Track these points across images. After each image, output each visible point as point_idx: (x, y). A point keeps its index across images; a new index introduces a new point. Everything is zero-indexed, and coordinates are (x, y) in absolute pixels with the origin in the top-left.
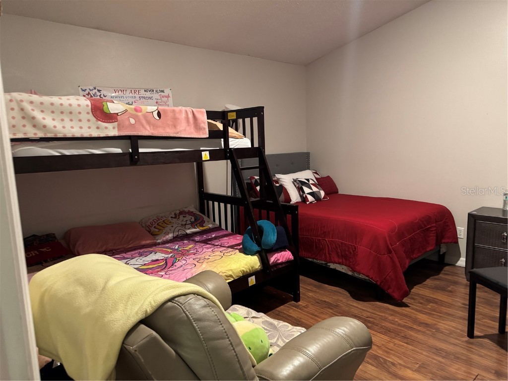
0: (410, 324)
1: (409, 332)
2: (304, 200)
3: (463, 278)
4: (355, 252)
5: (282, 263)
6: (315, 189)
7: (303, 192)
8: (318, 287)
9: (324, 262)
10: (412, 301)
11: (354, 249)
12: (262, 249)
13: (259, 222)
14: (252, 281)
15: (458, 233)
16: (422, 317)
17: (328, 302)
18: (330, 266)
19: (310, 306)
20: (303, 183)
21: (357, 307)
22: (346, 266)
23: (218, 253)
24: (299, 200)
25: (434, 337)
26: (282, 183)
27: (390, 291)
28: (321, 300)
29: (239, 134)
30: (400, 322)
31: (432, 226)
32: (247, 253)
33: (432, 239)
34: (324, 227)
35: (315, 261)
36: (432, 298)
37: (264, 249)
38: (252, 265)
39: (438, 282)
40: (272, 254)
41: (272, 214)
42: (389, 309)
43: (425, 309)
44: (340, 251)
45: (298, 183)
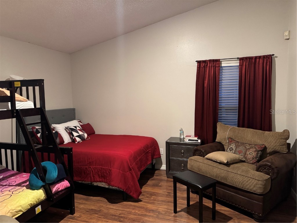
0: (144, 213)
1: (145, 218)
2: (74, 141)
3: (165, 176)
4: (110, 173)
5: (62, 190)
6: (81, 133)
7: (73, 135)
8: (87, 200)
9: (89, 182)
10: (143, 196)
11: (109, 171)
12: (46, 184)
13: (43, 164)
14: (38, 210)
15: (161, 152)
16: (150, 206)
17: (94, 210)
18: (94, 184)
19: (83, 215)
20: (72, 130)
21: (113, 209)
22: (104, 182)
23: (7, 192)
24: (70, 141)
25: (158, 218)
26: (57, 130)
27: (131, 194)
28: (90, 209)
29: (24, 98)
30: (139, 213)
31: (149, 150)
32: (34, 188)
33: (150, 158)
34: (90, 159)
35: (83, 182)
36: (152, 192)
37: (48, 183)
38: (38, 198)
39: (154, 182)
40: (54, 185)
41: (52, 155)
42: (131, 205)
43: (150, 200)
44: (100, 173)
45: (69, 130)
